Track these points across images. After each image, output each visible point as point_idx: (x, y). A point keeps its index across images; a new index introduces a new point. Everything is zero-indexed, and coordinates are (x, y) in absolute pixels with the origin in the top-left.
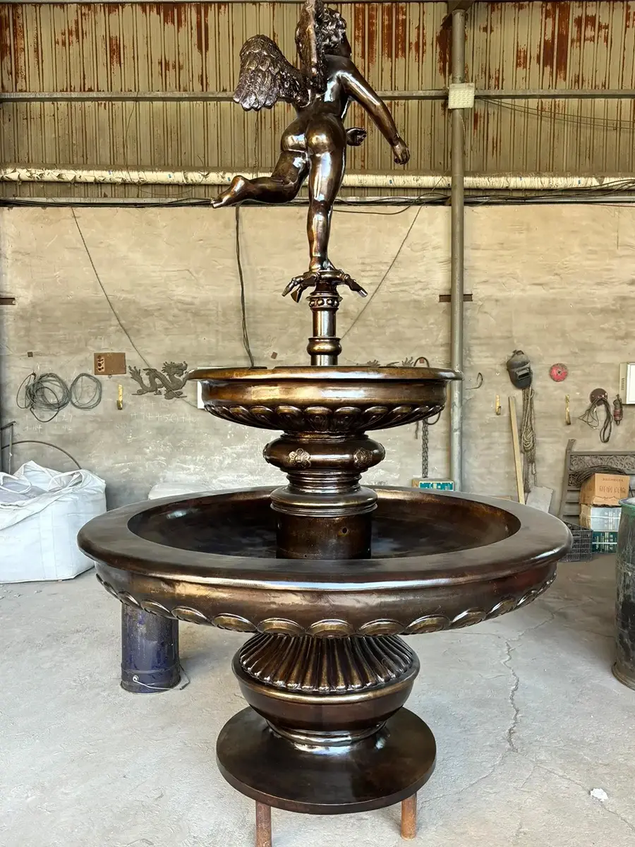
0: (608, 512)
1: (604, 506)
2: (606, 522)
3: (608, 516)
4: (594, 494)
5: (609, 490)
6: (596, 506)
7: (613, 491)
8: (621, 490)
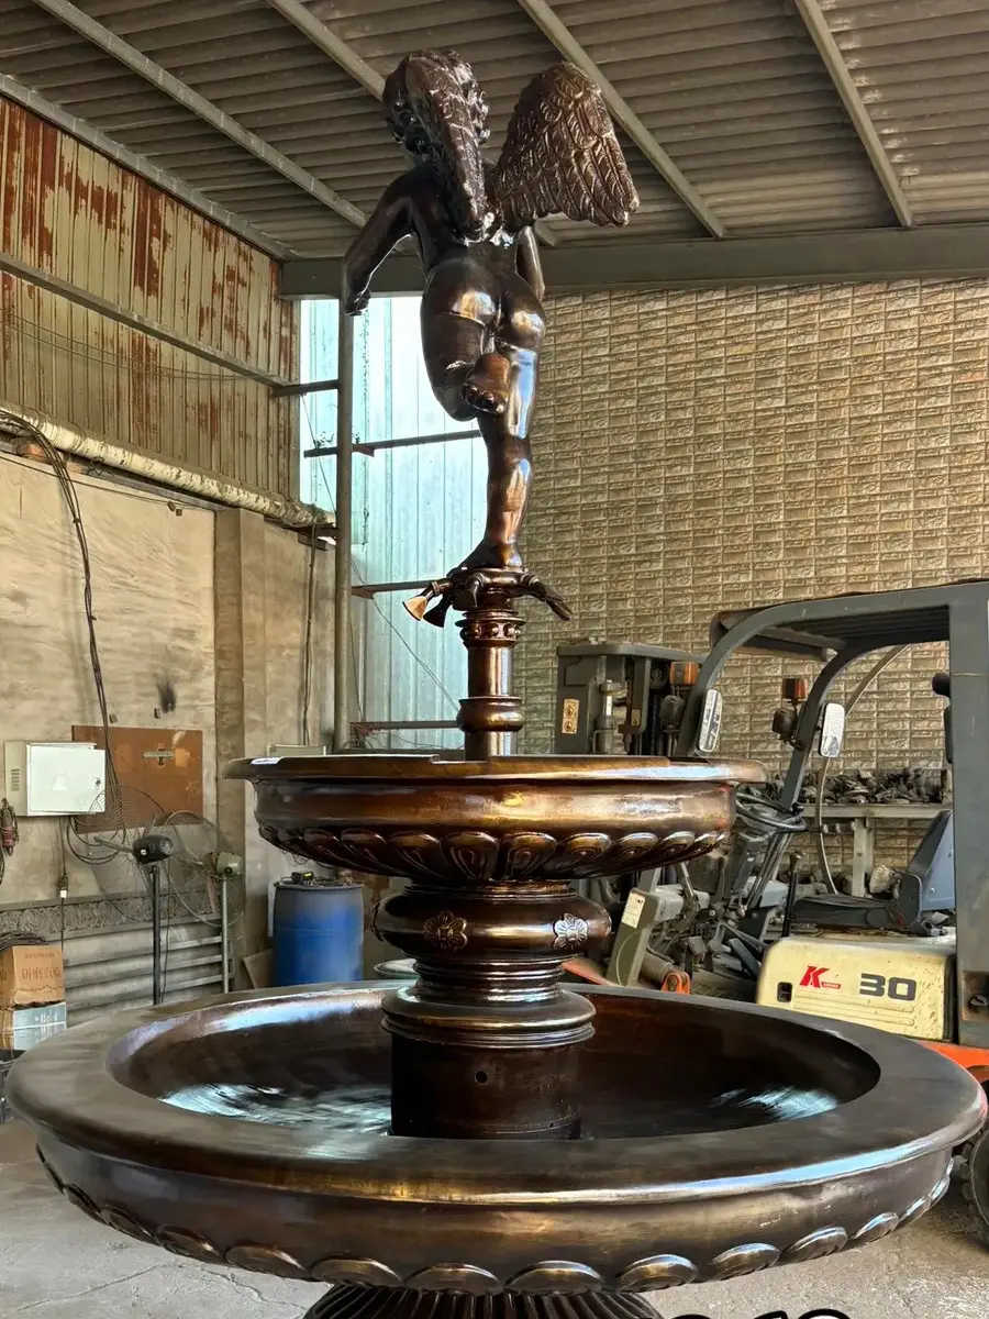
0: (39, 1016)
1: (34, 1005)
2: (36, 1033)
3: (39, 1022)
4: (11, 985)
5: (37, 973)
6: (18, 1007)
7: (44, 975)
8: (54, 972)
